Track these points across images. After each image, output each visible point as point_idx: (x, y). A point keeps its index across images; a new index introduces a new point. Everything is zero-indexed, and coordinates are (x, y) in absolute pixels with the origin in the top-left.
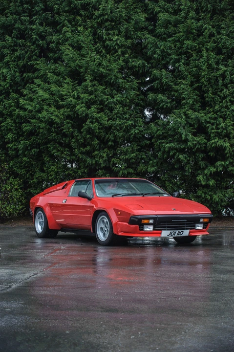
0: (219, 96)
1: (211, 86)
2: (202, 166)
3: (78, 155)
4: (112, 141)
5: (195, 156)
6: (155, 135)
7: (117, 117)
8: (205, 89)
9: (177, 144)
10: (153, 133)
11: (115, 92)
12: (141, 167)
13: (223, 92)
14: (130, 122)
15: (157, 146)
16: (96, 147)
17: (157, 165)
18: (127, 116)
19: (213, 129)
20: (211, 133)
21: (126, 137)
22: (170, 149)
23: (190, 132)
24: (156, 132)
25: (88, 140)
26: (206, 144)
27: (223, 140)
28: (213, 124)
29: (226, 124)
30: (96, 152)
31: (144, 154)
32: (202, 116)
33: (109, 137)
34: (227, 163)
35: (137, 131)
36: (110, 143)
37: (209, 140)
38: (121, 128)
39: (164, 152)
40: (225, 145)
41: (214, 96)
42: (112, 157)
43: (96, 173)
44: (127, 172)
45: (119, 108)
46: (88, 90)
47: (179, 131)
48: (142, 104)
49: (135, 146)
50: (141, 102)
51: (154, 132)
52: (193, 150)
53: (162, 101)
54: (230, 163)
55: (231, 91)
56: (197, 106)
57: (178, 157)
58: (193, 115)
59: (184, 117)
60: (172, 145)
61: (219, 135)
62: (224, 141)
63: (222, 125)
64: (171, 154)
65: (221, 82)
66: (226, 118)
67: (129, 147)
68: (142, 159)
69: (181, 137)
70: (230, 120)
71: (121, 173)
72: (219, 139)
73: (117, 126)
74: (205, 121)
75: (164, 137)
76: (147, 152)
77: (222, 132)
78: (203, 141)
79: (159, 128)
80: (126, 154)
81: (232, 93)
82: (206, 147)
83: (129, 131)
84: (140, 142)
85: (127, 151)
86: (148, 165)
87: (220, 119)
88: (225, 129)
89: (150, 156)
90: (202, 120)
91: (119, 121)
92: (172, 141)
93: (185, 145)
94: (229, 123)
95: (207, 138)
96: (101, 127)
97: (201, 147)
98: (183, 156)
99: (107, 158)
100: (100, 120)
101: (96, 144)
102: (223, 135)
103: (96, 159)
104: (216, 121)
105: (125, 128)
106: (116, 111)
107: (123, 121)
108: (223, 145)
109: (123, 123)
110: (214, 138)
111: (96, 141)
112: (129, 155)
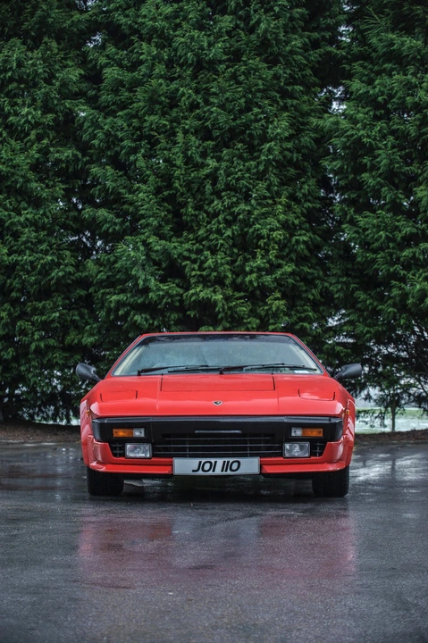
0: (206, 212)
1: (192, 194)
4: (18, 290)
5: (164, 316)
6: (95, 281)
7: (27, 248)
8: (181, 199)
9: (132, 297)
10: (92, 276)
11: (24, 204)
12: (72, 337)
13: (212, 205)
14: (49, 258)
15: (98, 299)
17: (99, 332)
18: (44, 247)
19: (194, 270)
20: (191, 276)
21: (42, 283)
22: (120, 304)
23: (152, 276)
24: (97, 276)
26: (181, 295)
27: (211, 289)
28: (194, 261)
29: (217, 261)
31: (76, 313)
32: (177, 247)
33: (11, 284)
35: (60, 274)
36: (14, 294)
37: (187, 289)
38: (34, 268)
39: (109, 311)
40: (214, 298)
41: (197, 213)
42: (20, 317)
44: (45, 346)
45: (28, 234)
47: (133, 273)
49: (60, 299)
50: (71, 223)
51: (94, 275)
52: (159, 307)
53: (105, 221)
55: (226, 203)
56: (167, 229)
57: (132, 319)
58: (158, 245)
59: (142, 248)
60: (122, 297)
61: (204, 281)
62: (214, 292)
63: (210, 262)
64: (120, 313)
65: (208, 187)
66: (218, 251)
67: (48, 302)
68: (73, 321)
69: (136, 284)
70: (225, 254)
71: (33, 346)
72: (203, 288)
73: (26, 263)
74: (180, 255)
75: (111, 283)
76: (82, 310)
77: (210, 275)
78: (176, 290)
79: (102, 269)
80: (42, 314)
81: (229, 208)
82: (181, 301)
83: (47, 273)
84: (70, 292)
85: (44, 307)
86: (84, 333)
87: (207, 253)
88: (215, 269)
89: (87, 317)
90: (175, 254)
91: (29, 256)
92: (123, 291)
93: (144, 297)
94: (222, 259)
95: (185, 286)
97: (172, 301)
98: (142, 318)
99: (9, 320)
102: (212, 281)
104: (199, 256)
105: (40, 268)
106: (23, 238)
107: (37, 256)
108: (211, 297)
109: (37, 258)
110: (195, 286)
112: (48, 315)
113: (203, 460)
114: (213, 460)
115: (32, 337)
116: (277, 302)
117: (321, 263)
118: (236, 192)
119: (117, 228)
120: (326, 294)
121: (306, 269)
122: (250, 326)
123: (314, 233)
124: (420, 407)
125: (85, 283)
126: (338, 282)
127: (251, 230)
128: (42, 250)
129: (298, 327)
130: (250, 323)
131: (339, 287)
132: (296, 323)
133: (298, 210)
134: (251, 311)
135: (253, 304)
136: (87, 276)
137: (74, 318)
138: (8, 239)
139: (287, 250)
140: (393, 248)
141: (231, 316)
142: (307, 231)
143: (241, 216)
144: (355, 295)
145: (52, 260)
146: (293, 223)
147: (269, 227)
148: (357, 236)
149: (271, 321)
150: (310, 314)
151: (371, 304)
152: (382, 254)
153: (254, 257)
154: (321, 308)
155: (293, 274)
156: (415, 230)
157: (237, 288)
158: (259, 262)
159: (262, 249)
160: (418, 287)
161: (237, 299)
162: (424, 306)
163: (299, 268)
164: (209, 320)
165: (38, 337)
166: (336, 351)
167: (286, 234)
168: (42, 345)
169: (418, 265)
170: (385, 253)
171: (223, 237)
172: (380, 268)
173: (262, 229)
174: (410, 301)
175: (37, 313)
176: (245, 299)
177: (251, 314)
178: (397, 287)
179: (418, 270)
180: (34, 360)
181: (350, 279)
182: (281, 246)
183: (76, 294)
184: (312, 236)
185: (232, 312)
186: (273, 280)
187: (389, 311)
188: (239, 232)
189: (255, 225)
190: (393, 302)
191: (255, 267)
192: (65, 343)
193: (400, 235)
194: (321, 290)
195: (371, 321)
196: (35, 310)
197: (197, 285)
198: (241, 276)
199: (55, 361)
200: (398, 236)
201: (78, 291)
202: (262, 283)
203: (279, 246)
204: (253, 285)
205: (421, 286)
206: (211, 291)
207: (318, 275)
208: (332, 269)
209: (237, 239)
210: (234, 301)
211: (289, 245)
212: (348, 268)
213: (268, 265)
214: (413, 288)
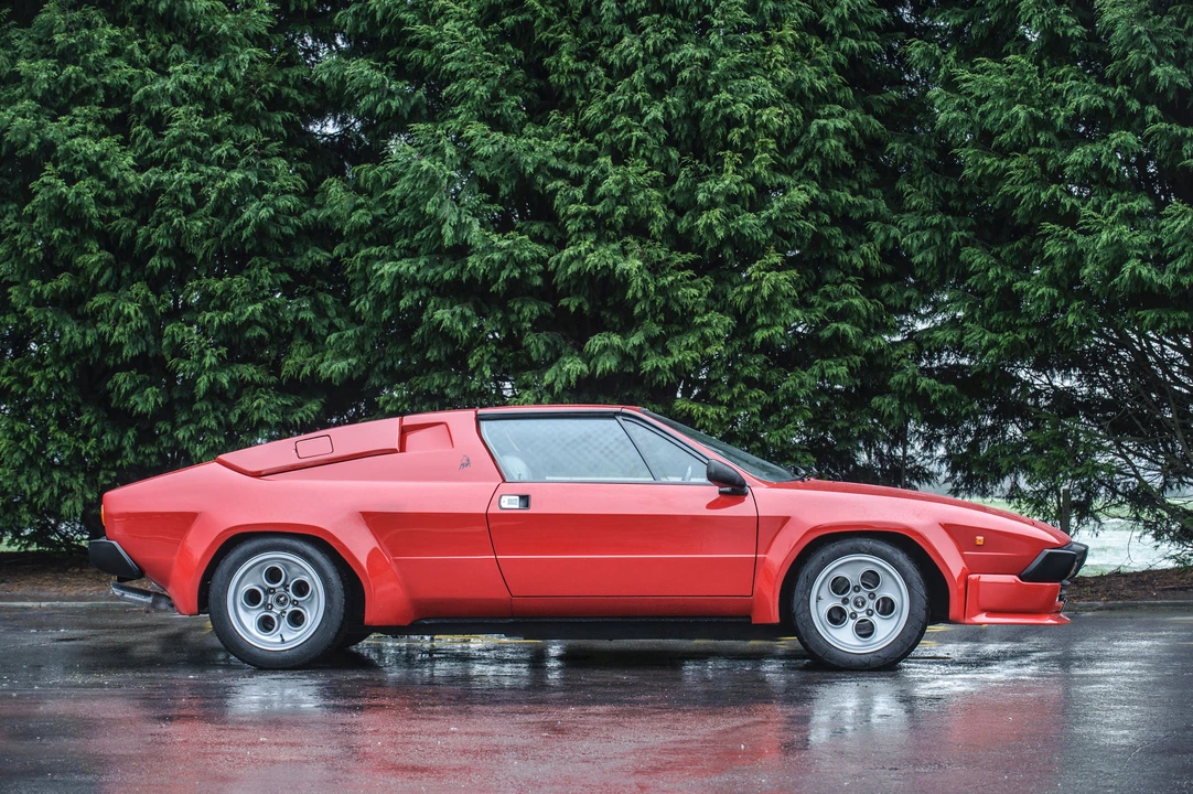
0: (604, 64)
1: (572, 22)
2: (534, 355)
3: (23, 311)
4: (166, 252)
5: (507, 311)
6: (347, 227)
7: (185, 153)
8: (545, 35)
9: (429, 265)
10: (338, 218)
11: (178, 50)
12: (298, 360)
13: (618, 47)
14: (236, 176)
15: (354, 271)
16: (99, 276)
17: (360, 348)
18: (222, 150)
19: (575, 201)
20: (567, 216)
21: (223, 235)
22: (401, 283)
23: (474, 216)
24: (350, 217)
25: (65, 250)
26: (544, 262)
27: (616, 246)
28: (577, 181)
29: (625, 179)
30: (100, 300)
31: (307, 303)
32: (537, 148)
33: (148, 238)
34: (636, 340)
35: (264, 213)
36: (155, 262)
37: (561, 245)
38: (201, 200)
39: (380, 300)
40: (620, 266)
41: (582, 66)
42: (173, 314)
43: (109, 385)
44: (232, 381)
45: (185, 120)
46: (51, 43)
47: (430, 209)
48: (301, 99)
49: (266, 270)
50: (294, 93)
51: (344, 213)
52: (494, 288)
53: (366, 89)
54: (648, 339)
55: (650, 42)
56: (510, 104)
57: (432, 316)
58: (490, 143)
59: (450, 151)
61: (601, 227)
62: (625, 253)
63: (609, 185)
64: (405, 303)
66: (628, 155)
67: (237, 279)
68: (301, 325)
69: (439, 236)
70: (650, 162)
71: (203, 383)
72: (597, 242)
73: (181, 190)
74: (541, 166)
75: (381, 234)
76: (321, 296)
77: (610, 214)
78: (529, 249)
79: (361, 200)
80: (224, 307)
81: (659, 53)
82: (548, 275)
83: (235, 212)
84: (292, 255)
85: (228, 290)
86: (324, 351)
87: (605, 160)
88: (624, 196)
89: (332, 313)
90: (529, 162)
91: (191, 170)
92: (412, 252)
93: (459, 266)
94: (641, 175)
95: (555, 239)
96: (109, 194)
97: (522, 274)
98: (453, 314)
99: (145, 322)
100: (102, 165)
101: (95, 264)
102: (619, 227)
103: (99, 325)
104: (588, 169)
105: (216, 201)
106: (174, 131)
107: (210, 172)
108: (615, 265)
109: (210, 177)
110: (579, 238)
111: (95, 250)
112: (237, 312)
115: (200, 361)
116: (772, 276)
117: (887, 178)
118: (676, 15)
119: (394, 104)
120: (894, 255)
121: (846, 196)
122: (708, 331)
123: (868, 110)
125: (325, 234)
126: (922, 227)
127: (709, 106)
128: (220, 157)
129: (826, 333)
130: (708, 324)
131: (925, 238)
132: (824, 324)
133: (826, 58)
134: (712, 295)
135: (718, 280)
136: (329, 217)
137: (302, 315)
138: (139, 133)
139: (799, 152)
140: (1048, 145)
141: (666, 308)
142: (847, 105)
143: (686, 73)
144: (962, 257)
145: (245, 180)
146: (813, 89)
147: (752, 97)
148: (962, 116)
149: (762, 320)
150: (856, 302)
151: (997, 278)
152: (1022, 159)
153: (720, 172)
154: (885, 289)
155: (814, 205)
156: (1099, 102)
157: (680, 242)
158: (729, 181)
159: (735, 149)
160: (1105, 236)
161: (679, 268)
162: (1121, 279)
163: (829, 193)
164: (616, 320)
165: (214, 360)
166: (920, 389)
167: (797, 113)
168: (225, 380)
169: (1109, 184)
170: (1030, 156)
171: (644, 124)
172: (1017, 192)
173: (735, 102)
174: (1087, 271)
175: (211, 305)
176: (699, 268)
177: (712, 303)
178: (1058, 237)
179: (1110, 195)
180: (207, 413)
181: (949, 217)
182: (784, 142)
183: (305, 259)
184: (860, 118)
185: (668, 299)
186: (763, 222)
187: (1040, 292)
188: (683, 111)
189: (719, 93)
190: (1051, 272)
191: (718, 193)
192: (283, 374)
193: (1062, 114)
194: (883, 245)
195: (1001, 318)
196: (207, 296)
197: (582, 235)
198: (688, 213)
199: (256, 417)
200: (1059, 116)
201: (309, 253)
202: (737, 231)
203: (778, 143)
204: (715, 235)
205: (1113, 234)
206: (614, 250)
207: (877, 211)
208: (908, 194)
209: (679, 127)
210: (670, 274)
211: (803, 139)
212: (949, 193)
213: (752, 188)
214: (1094, 240)
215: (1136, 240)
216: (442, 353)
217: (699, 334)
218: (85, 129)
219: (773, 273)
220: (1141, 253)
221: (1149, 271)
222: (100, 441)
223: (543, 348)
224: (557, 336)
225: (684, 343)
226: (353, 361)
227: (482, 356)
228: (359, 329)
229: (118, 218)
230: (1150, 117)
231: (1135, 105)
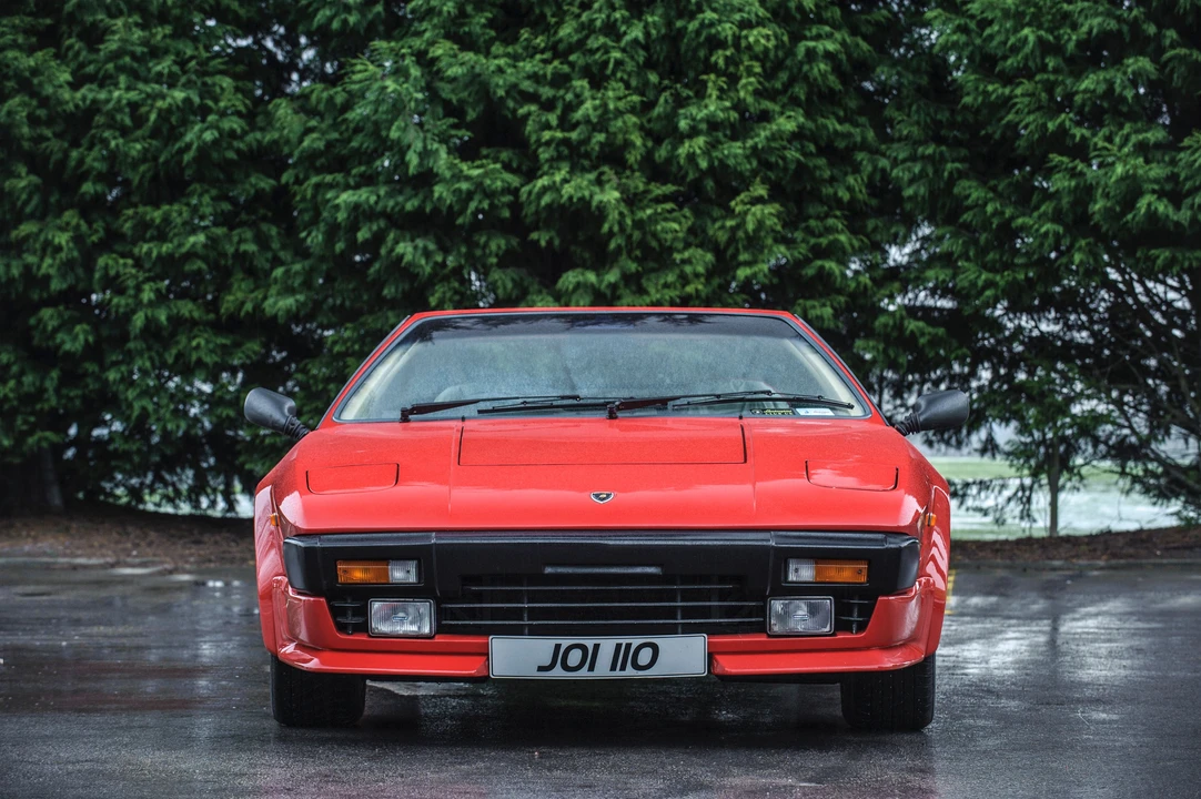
2: (500, 293)
4: (100, 178)
5: (472, 245)
6: (296, 153)
7: (121, 69)
9: (390, 195)
10: (288, 142)
12: (238, 296)
14: (179, 95)
15: (304, 199)
16: (26, 203)
17: (307, 284)
18: (164, 65)
19: (548, 126)
20: (539, 143)
21: (162, 160)
22: (359, 214)
23: (440, 142)
24: (301, 141)
26: (515, 192)
27: (592, 176)
28: (548, 106)
29: (605, 105)
30: (26, 228)
31: (249, 234)
32: (505, 69)
33: (81, 161)
34: (612, 276)
35: (208, 136)
37: (531, 175)
38: (139, 121)
39: (333, 231)
40: (597, 198)
42: (105, 245)
43: (32, 321)
44: (169, 318)
47: (394, 134)
48: (242, 12)
49: (206, 199)
51: (294, 138)
52: (460, 221)
54: (624, 276)
56: (478, 22)
57: (392, 250)
58: (456, 64)
59: (415, 72)
61: (574, 156)
62: (599, 182)
63: (588, 107)
64: (362, 235)
66: (607, 78)
67: (176, 207)
68: (241, 257)
69: (401, 164)
70: (628, 86)
71: (139, 320)
72: (572, 172)
73: (119, 109)
74: (513, 89)
75: (336, 160)
76: (264, 227)
77: (586, 141)
78: (502, 179)
79: (313, 123)
80: (162, 237)
82: (516, 207)
83: (174, 134)
84: (232, 181)
85: (166, 220)
86: (269, 286)
87: (581, 84)
88: (601, 124)
89: (275, 245)
90: (499, 88)
91: (128, 89)
92: (368, 180)
93: (421, 196)
94: (620, 99)
95: (524, 168)
96: (42, 113)
97: (491, 205)
98: (415, 248)
99: (76, 254)
100: (36, 81)
101: (24, 188)
102: (594, 155)
103: (25, 255)
104: (561, 92)
105: (155, 121)
106: (112, 44)
107: (149, 90)
108: (591, 196)
109: (148, 96)
110: (551, 167)
111: (23, 174)
112: (176, 242)
113: (566, 642)
114: (589, 642)
115: (136, 296)
116: (757, 209)
117: (871, 108)
119: (352, 19)
120: (884, 188)
121: (832, 124)
122: (688, 269)
123: (854, 32)
124: (1123, 474)
125: (269, 159)
126: (913, 158)
127: (693, 26)
128: (160, 74)
129: (810, 271)
130: (688, 261)
131: (917, 169)
132: (807, 261)
134: (691, 231)
135: (697, 213)
136: (275, 142)
137: (243, 247)
138: (70, 47)
139: (784, 76)
140: (1056, 71)
141: (642, 244)
142: (836, 27)
144: (956, 190)
145: (187, 100)
146: (801, 8)
147: (737, 17)
148: (963, 38)
149: (744, 257)
150: (843, 238)
151: (996, 213)
152: (1027, 86)
153: (701, 94)
154: (871, 224)
155: (798, 136)
156: (1112, 25)
157: (657, 172)
158: (713, 106)
159: (719, 73)
160: (1119, 169)
161: (659, 200)
162: (1134, 217)
163: (815, 121)
164: (587, 255)
165: (152, 296)
166: (908, 332)
167: (783, 34)
168: (162, 317)
169: (1121, 114)
170: (1036, 83)
171: (623, 44)
172: (1021, 121)
173: (720, 21)
174: (1097, 207)
175: (148, 235)
176: (679, 200)
177: (691, 239)
178: (1066, 169)
179: (1121, 127)
180: (140, 353)
181: (944, 148)
182: (768, 65)
183: (247, 186)
184: (848, 40)
185: (644, 234)
186: (748, 152)
187: (1043, 230)
188: (663, 31)
189: (703, 12)
190: (1055, 209)
191: (702, 120)
192: (223, 311)
193: (1074, 37)
194: (871, 177)
195: (997, 257)
196: (143, 226)
197: (555, 165)
198: (667, 142)
199: (194, 357)
200: (1070, 39)
201: (253, 180)
202: (721, 161)
203: (763, 67)
204: (697, 165)
205: (1128, 167)
206: (590, 181)
207: (864, 139)
208: (899, 122)
209: (658, 48)
210: (648, 206)
211: (788, 62)
212: (941, 122)
213: (736, 115)
214: (1106, 173)
215: (1152, 174)
216: (400, 289)
217: (677, 271)
218: (15, 41)
219: (759, 207)
220: (1156, 187)
221: (1166, 207)
222: (20, 383)
223: (510, 285)
224: (523, 272)
225: (662, 281)
226: (301, 297)
227: (444, 293)
228: (307, 263)
229: (48, 139)
230: (1168, 42)
231: (1151, 29)
